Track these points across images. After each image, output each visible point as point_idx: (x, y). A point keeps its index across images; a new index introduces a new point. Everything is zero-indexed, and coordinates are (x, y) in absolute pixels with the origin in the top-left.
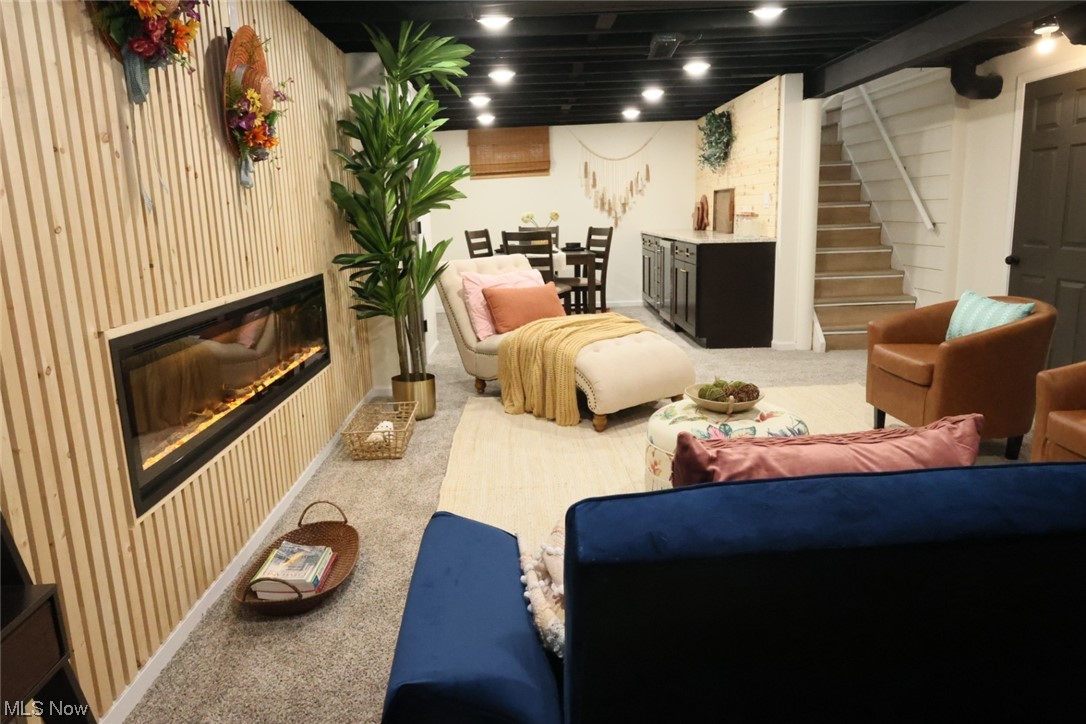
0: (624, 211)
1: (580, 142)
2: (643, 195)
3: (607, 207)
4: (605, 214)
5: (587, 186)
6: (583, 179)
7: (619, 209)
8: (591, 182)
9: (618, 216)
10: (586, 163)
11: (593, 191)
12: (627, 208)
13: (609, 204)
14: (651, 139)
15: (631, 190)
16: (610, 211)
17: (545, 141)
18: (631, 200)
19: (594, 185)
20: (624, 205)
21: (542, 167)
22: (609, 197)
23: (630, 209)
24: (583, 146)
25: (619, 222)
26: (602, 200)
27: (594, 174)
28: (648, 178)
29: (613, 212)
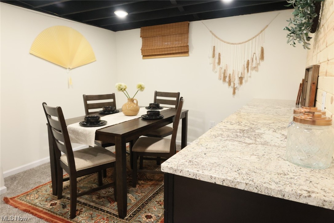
0: (241, 83)
1: (211, 31)
2: (257, 71)
3: (227, 79)
4: (226, 85)
5: (214, 63)
6: (211, 58)
7: (237, 81)
8: (217, 61)
9: (235, 86)
10: (214, 47)
11: (218, 67)
12: (243, 81)
13: (230, 77)
14: (267, 26)
15: (248, 67)
16: (230, 84)
17: (186, 33)
18: (246, 75)
19: (219, 63)
20: (241, 79)
21: (184, 51)
22: (229, 72)
23: (246, 81)
24: (213, 34)
25: (236, 91)
26: (224, 73)
27: (219, 55)
28: (262, 57)
29: (232, 84)
